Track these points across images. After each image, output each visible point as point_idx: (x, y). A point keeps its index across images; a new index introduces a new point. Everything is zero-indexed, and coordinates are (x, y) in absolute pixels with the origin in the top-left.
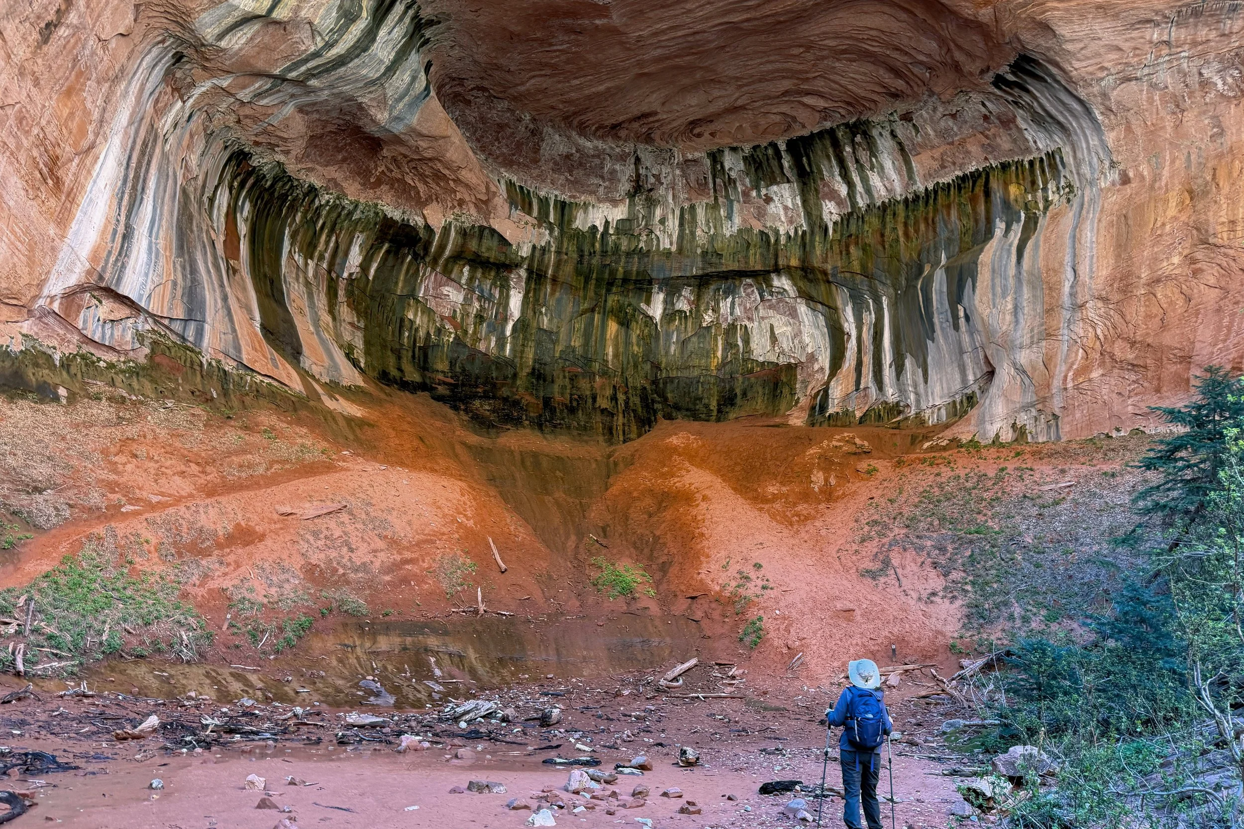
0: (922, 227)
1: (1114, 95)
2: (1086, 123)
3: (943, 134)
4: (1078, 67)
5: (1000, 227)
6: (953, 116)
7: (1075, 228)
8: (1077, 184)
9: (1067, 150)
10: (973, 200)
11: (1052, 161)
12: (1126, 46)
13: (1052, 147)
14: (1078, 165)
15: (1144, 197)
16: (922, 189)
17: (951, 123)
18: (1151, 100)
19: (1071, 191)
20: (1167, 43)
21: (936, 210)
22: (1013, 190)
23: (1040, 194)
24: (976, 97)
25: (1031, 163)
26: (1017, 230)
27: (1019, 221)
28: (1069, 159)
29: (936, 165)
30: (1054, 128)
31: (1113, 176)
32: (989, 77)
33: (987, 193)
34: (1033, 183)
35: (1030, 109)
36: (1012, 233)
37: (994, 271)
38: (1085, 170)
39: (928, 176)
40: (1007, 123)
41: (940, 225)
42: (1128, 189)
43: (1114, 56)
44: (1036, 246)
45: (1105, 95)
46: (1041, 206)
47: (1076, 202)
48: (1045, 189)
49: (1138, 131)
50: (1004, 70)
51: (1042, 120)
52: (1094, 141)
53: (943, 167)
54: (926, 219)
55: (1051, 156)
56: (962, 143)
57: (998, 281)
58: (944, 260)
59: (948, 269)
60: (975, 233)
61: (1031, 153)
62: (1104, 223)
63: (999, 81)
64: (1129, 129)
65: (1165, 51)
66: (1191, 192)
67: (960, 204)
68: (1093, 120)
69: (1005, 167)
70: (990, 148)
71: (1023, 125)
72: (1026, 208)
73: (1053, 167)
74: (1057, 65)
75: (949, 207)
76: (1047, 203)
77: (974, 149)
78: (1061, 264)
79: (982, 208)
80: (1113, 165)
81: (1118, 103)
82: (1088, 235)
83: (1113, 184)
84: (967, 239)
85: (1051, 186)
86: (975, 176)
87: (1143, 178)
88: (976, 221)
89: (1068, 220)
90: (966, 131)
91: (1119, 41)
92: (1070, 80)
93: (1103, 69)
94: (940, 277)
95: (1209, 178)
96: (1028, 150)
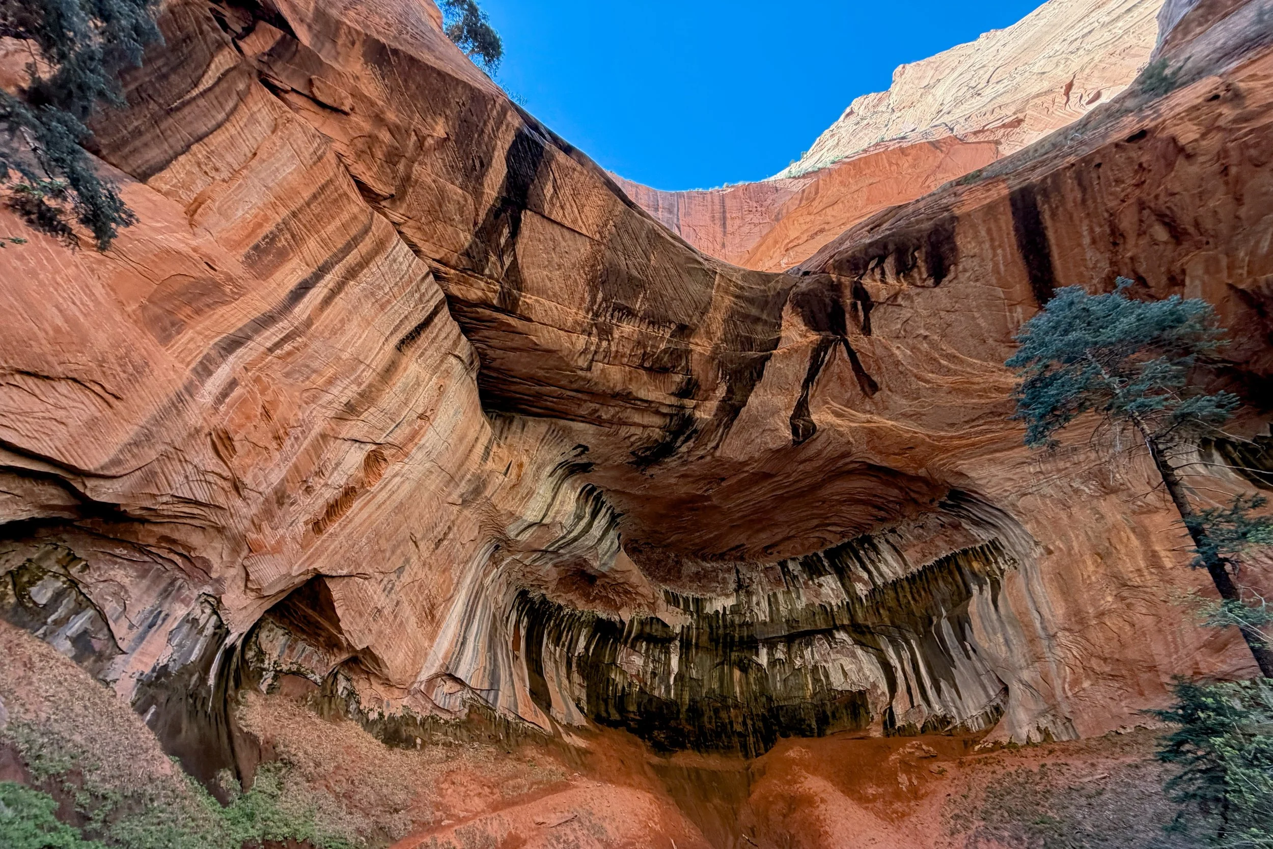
0: (923, 593)
1: (1019, 504)
2: (1008, 522)
3: (919, 537)
4: (990, 492)
5: (975, 589)
6: (921, 527)
7: (1027, 585)
8: (1016, 557)
9: (1002, 538)
10: (951, 573)
11: (995, 546)
12: (1015, 477)
13: (991, 538)
14: (1013, 547)
15: (1066, 561)
16: (915, 570)
17: (921, 531)
18: (1046, 505)
19: (1015, 562)
20: (1041, 472)
21: (928, 582)
22: (976, 565)
23: (994, 565)
24: (932, 515)
25: (981, 548)
26: (988, 590)
27: (986, 583)
28: (1005, 542)
29: (919, 555)
30: (988, 526)
31: (1039, 550)
32: (936, 504)
33: (959, 569)
34: (987, 559)
35: (968, 518)
36: (985, 593)
37: (981, 617)
38: (1019, 548)
39: (917, 562)
40: (957, 527)
41: (934, 592)
42: (1054, 557)
43: (1009, 484)
44: (1005, 599)
45: (1013, 505)
46: (998, 572)
47: (1021, 568)
48: (996, 562)
49: (1045, 522)
50: (944, 499)
51: (978, 523)
52: (1018, 531)
53: (924, 556)
54: (924, 589)
55: (992, 542)
56: (932, 541)
57: (987, 624)
58: (944, 613)
59: (949, 619)
60: (960, 594)
61: (978, 542)
62: (1046, 580)
63: (943, 505)
64: (1038, 522)
65: (1042, 477)
66: (1099, 554)
67: (943, 577)
68: (1012, 519)
69: (965, 552)
70: (951, 542)
71: (967, 527)
72: (989, 576)
73: (997, 549)
74: (976, 493)
75: (936, 579)
76: (1002, 572)
77: (941, 544)
78: (1027, 609)
79: (958, 578)
80: (1036, 543)
81: (1024, 508)
82: (1038, 588)
83: (1042, 555)
84: (955, 598)
85: (1000, 560)
86: (947, 558)
87: (1061, 550)
88: (958, 587)
89: (1020, 580)
90: (933, 534)
91: (1009, 475)
92: (987, 499)
93: (1006, 491)
94: (945, 624)
95: (1107, 544)
96: (976, 541)
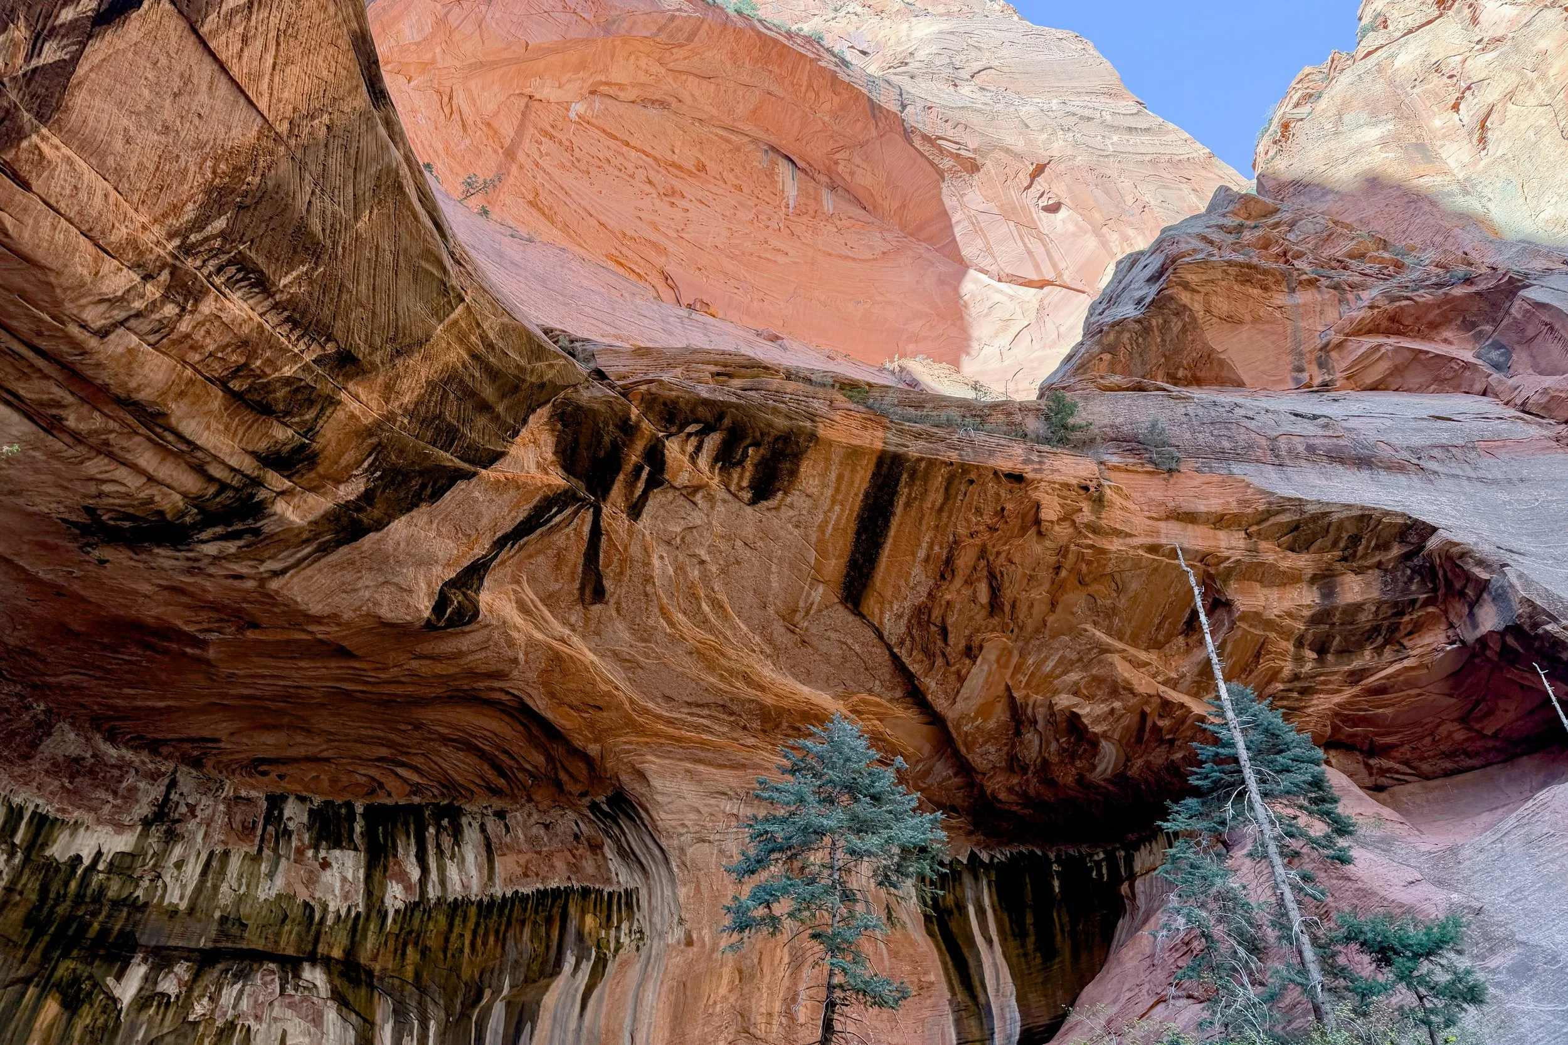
0: (492, 940)
1: (690, 851)
2: (663, 872)
3: (532, 841)
4: (664, 818)
5: (570, 960)
6: (547, 827)
7: (639, 986)
8: (647, 933)
9: (643, 892)
10: (549, 921)
11: (628, 901)
12: (704, 810)
13: (631, 885)
14: (651, 911)
15: (702, 965)
16: (499, 894)
17: (542, 832)
18: (719, 867)
19: (641, 939)
20: (736, 816)
21: (509, 924)
22: (590, 921)
23: (613, 932)
24: (571, 815)
25: (610, 894)
26: (586, 967)
27: (589, 959)
28: (644, 903)
29: (519, 871)
30: (635, 866)
31: (679, 933)
32: (586, 801)
33: (564, 917)
34: (609, 918)
35: (617, 841)
36: (580, 974)
37: (555, 1019)
38: (657, 919)
39: (509, 881)
40: (595, 848)
41: (510, 943)
42: (692, 952)
43: (693, 816)
44: (601, 999)
45: (682, 850)
46: (612, 946)
47: (644, 951)
48: (618, 928)
49: (706, 893)
50: (601, 799)
51: (626, 854)
52: (668, 892)
53: (526, 875)
54: (497, 932)
55: (628, 893)
56: (550, 855)
57: (557, 1032)
58: (505, 992)
59: (509, 1003)
60: (544, 962)
61: (611, 884)
62: (665, 987)
63: (594, 807)
64: (698, 889)
65: (734, 823)
66: (740, 973)
67: (535, 923)
68: (670, 870)
69: (585, 892)
70: (575, 868)
71: (609, 855)
72: (599, 947)
73: (629, 906)
74: (647, 810)
75: (523, 923)
76: (619, 945)
77: (560, 865)
78: (621, 1027)
79: (556, 933)
80: (681, 921)
81: (693, 861)
82: (650, 996)
83: (679, 942)
84: (535, 967)
85: (625, 926)
86: (556, 893)
87: (703, 945)
88: (548, 947)
89: (635, 972)
90: (556, 845)
91: (699, 804)
92: (656, 827)
93: (683, 825)
94: (499, 1009)
95: (755, 961)
96: (608, 881)
